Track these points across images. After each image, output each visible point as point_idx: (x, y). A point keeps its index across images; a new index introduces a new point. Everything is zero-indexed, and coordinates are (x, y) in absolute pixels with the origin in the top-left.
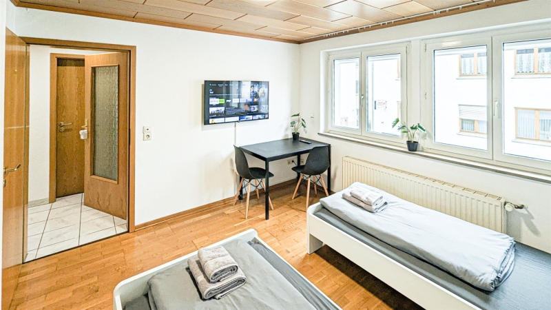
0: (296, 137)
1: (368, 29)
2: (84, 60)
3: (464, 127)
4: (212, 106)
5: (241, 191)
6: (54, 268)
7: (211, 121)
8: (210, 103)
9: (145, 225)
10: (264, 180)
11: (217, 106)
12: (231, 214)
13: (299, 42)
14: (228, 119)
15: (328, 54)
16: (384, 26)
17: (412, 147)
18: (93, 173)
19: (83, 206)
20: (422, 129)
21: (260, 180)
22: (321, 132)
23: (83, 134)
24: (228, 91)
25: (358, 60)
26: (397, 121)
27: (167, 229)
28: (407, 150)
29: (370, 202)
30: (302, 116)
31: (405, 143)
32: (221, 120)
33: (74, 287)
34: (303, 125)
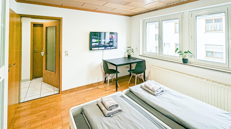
0: (129, 56)
1: (163, 8)
2: (43, 25)
3: (208, 55)
4: (93, 42)
5: (105, 79)
6: (30, 106)
7: (93, 49)
9: (66, 91)
10: (115, 74)
11: (95, 42)
12: (102, 88)
13: (131, 16)
14: (100, 48)
15: (144, 20)
16: (171, 6)
17: (185, 61)
18: (46, 69)
19: (43, 82)
20: (190, 53)
21: (113, 74)
22: (140, 55)
23: (43, 54)
24: (100, 36)
25: (157, 23)
26: (177, 49)
27: (75, 93)
28: (182, 63)
29: (154, 90)
30: (132, 48)
31: (182, 59)
32: (97, 48)
33: (37, 114)
34: (132, 51)
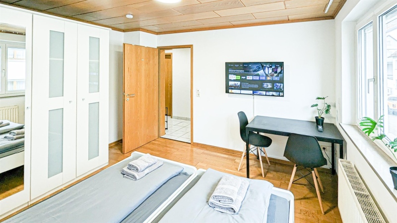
8: (230, 78)
